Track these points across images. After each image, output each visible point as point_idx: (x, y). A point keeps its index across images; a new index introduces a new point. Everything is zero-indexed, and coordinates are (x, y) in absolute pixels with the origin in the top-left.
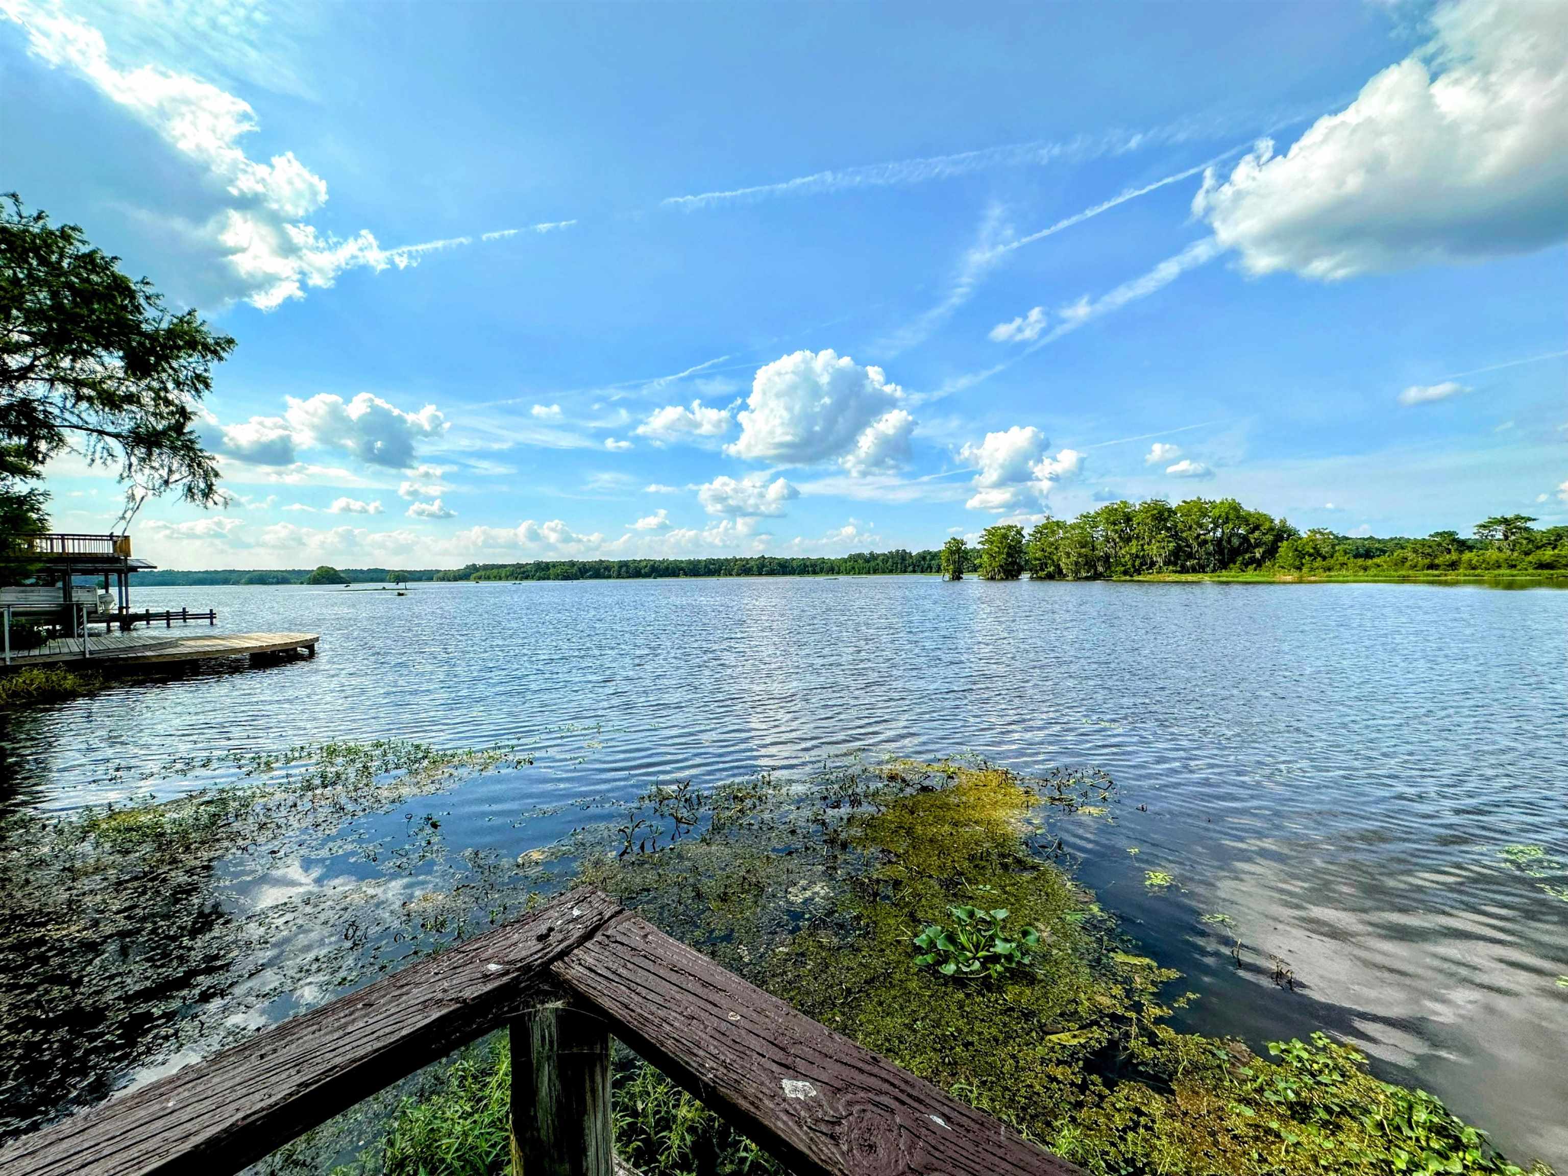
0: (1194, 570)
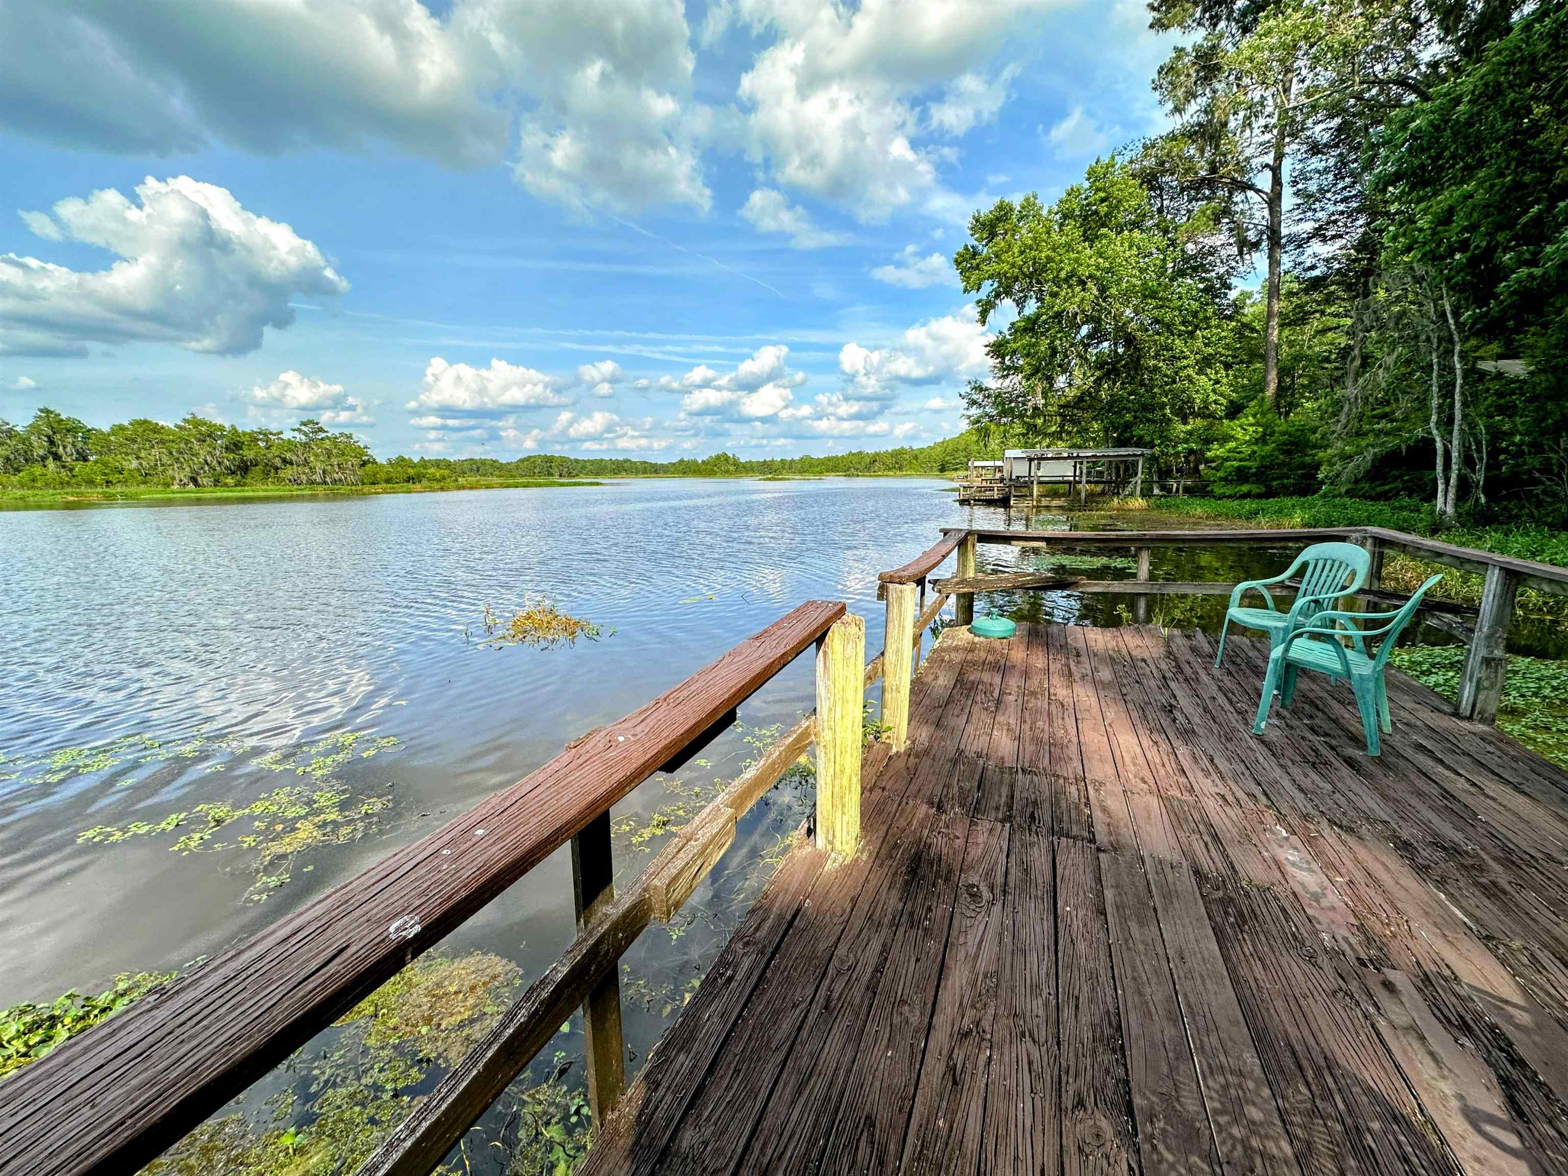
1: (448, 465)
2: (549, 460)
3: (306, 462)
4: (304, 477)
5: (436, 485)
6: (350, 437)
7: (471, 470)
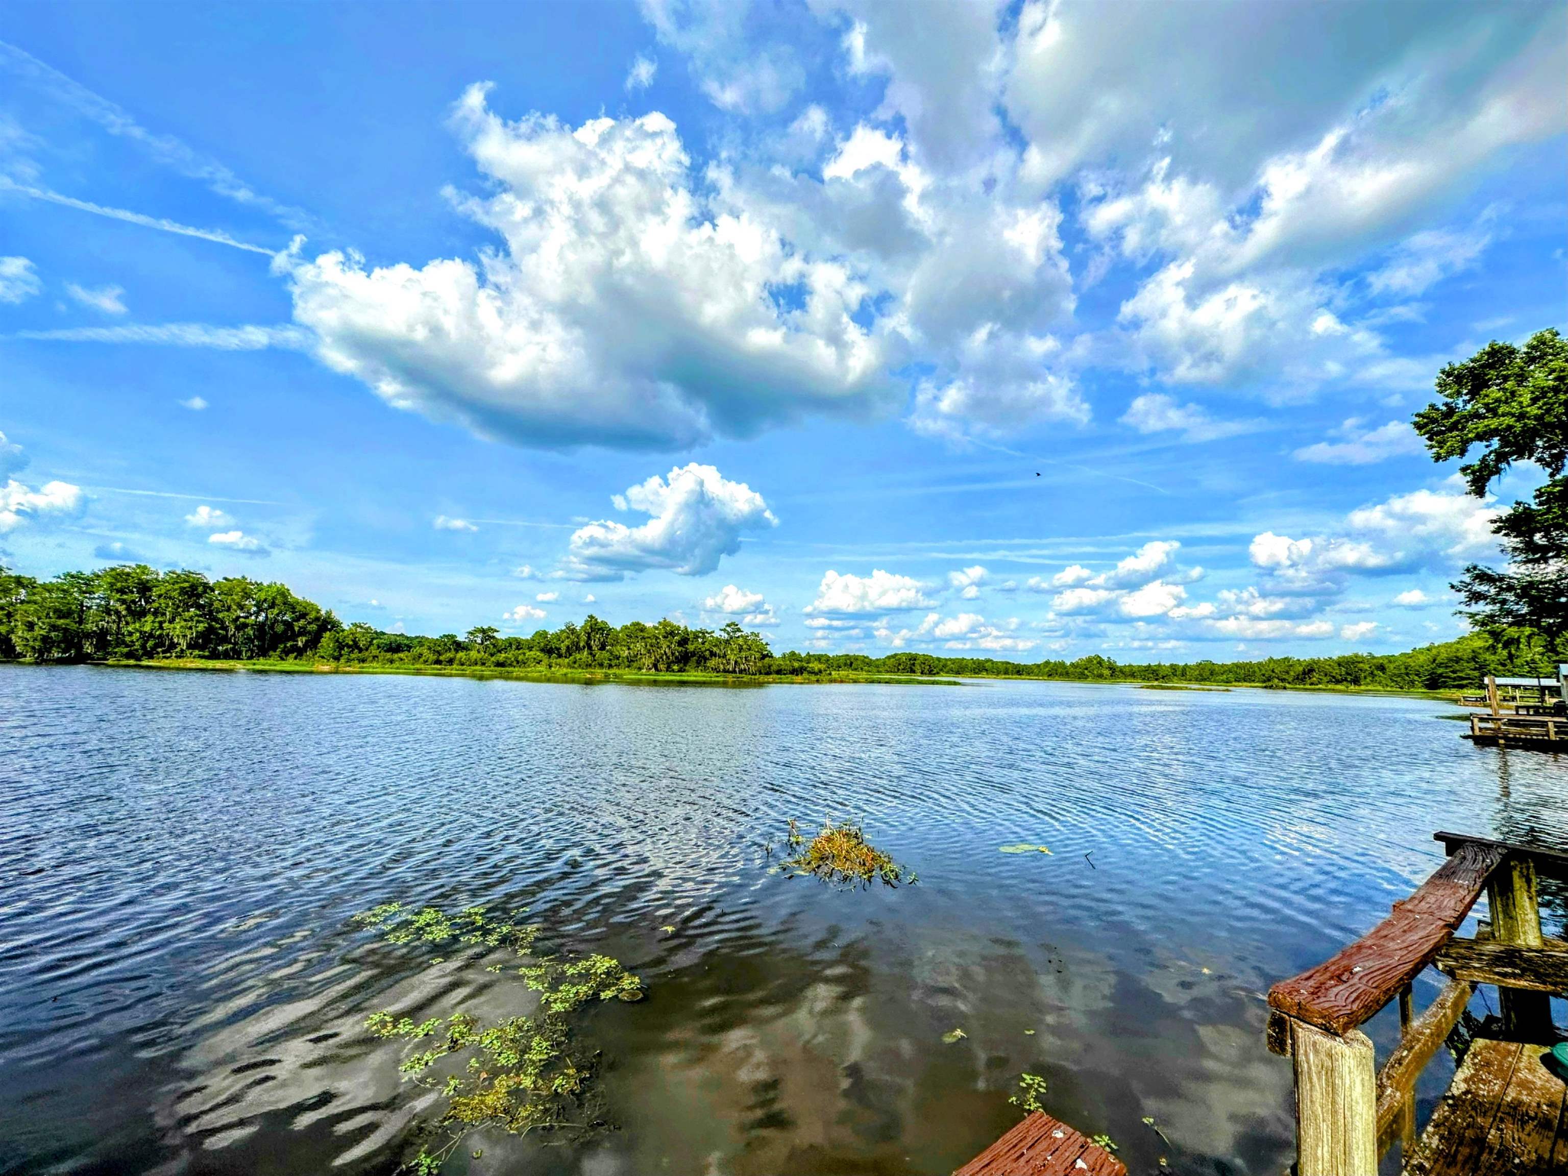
0: (226, 656)
1: (828, 659)
2: (913, 658)
3: (725, 656)
4: (722, 667)
5: (813, 678)
6: (757, 635)
7: (845, 665)
